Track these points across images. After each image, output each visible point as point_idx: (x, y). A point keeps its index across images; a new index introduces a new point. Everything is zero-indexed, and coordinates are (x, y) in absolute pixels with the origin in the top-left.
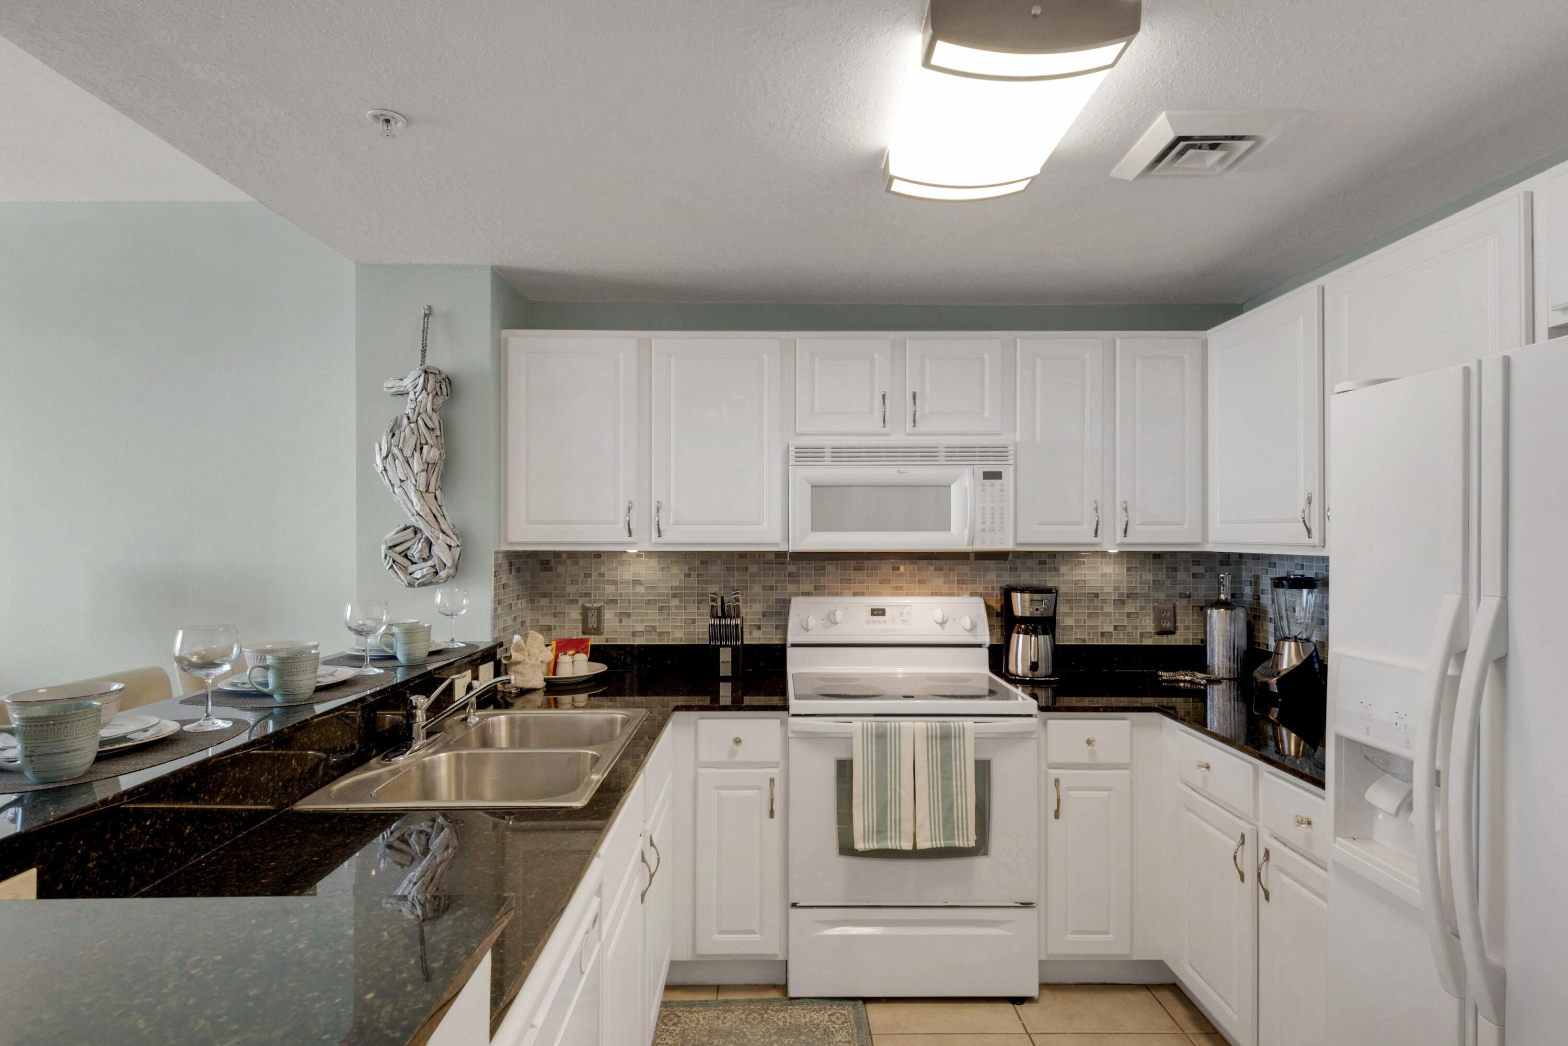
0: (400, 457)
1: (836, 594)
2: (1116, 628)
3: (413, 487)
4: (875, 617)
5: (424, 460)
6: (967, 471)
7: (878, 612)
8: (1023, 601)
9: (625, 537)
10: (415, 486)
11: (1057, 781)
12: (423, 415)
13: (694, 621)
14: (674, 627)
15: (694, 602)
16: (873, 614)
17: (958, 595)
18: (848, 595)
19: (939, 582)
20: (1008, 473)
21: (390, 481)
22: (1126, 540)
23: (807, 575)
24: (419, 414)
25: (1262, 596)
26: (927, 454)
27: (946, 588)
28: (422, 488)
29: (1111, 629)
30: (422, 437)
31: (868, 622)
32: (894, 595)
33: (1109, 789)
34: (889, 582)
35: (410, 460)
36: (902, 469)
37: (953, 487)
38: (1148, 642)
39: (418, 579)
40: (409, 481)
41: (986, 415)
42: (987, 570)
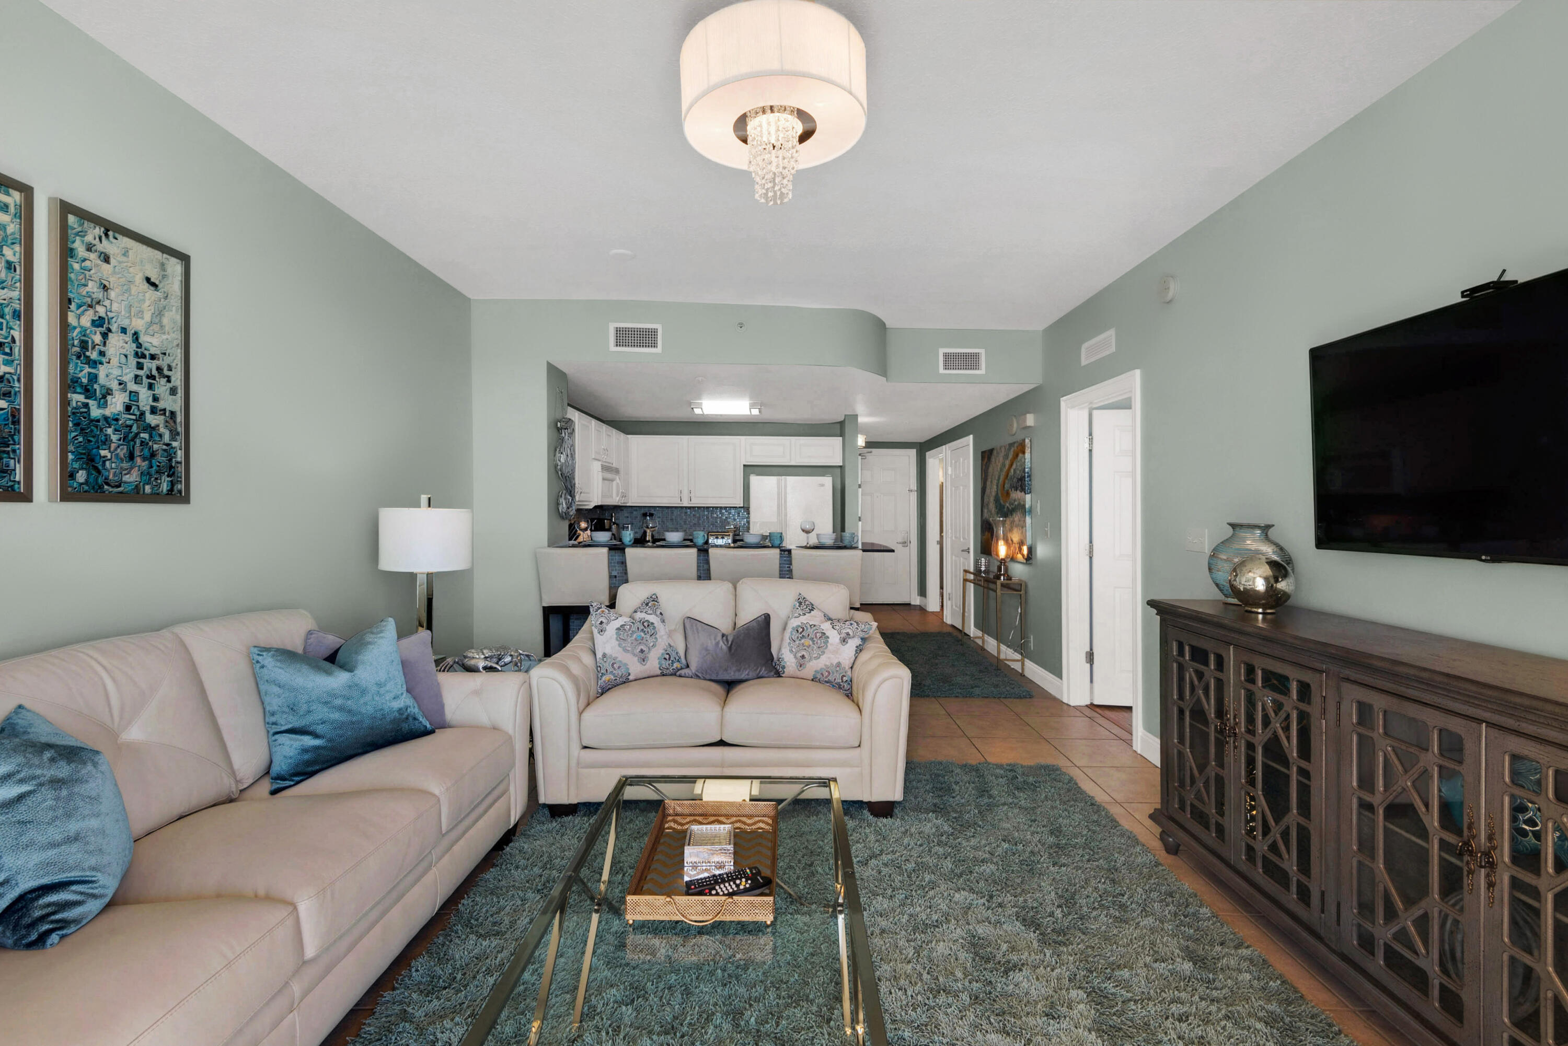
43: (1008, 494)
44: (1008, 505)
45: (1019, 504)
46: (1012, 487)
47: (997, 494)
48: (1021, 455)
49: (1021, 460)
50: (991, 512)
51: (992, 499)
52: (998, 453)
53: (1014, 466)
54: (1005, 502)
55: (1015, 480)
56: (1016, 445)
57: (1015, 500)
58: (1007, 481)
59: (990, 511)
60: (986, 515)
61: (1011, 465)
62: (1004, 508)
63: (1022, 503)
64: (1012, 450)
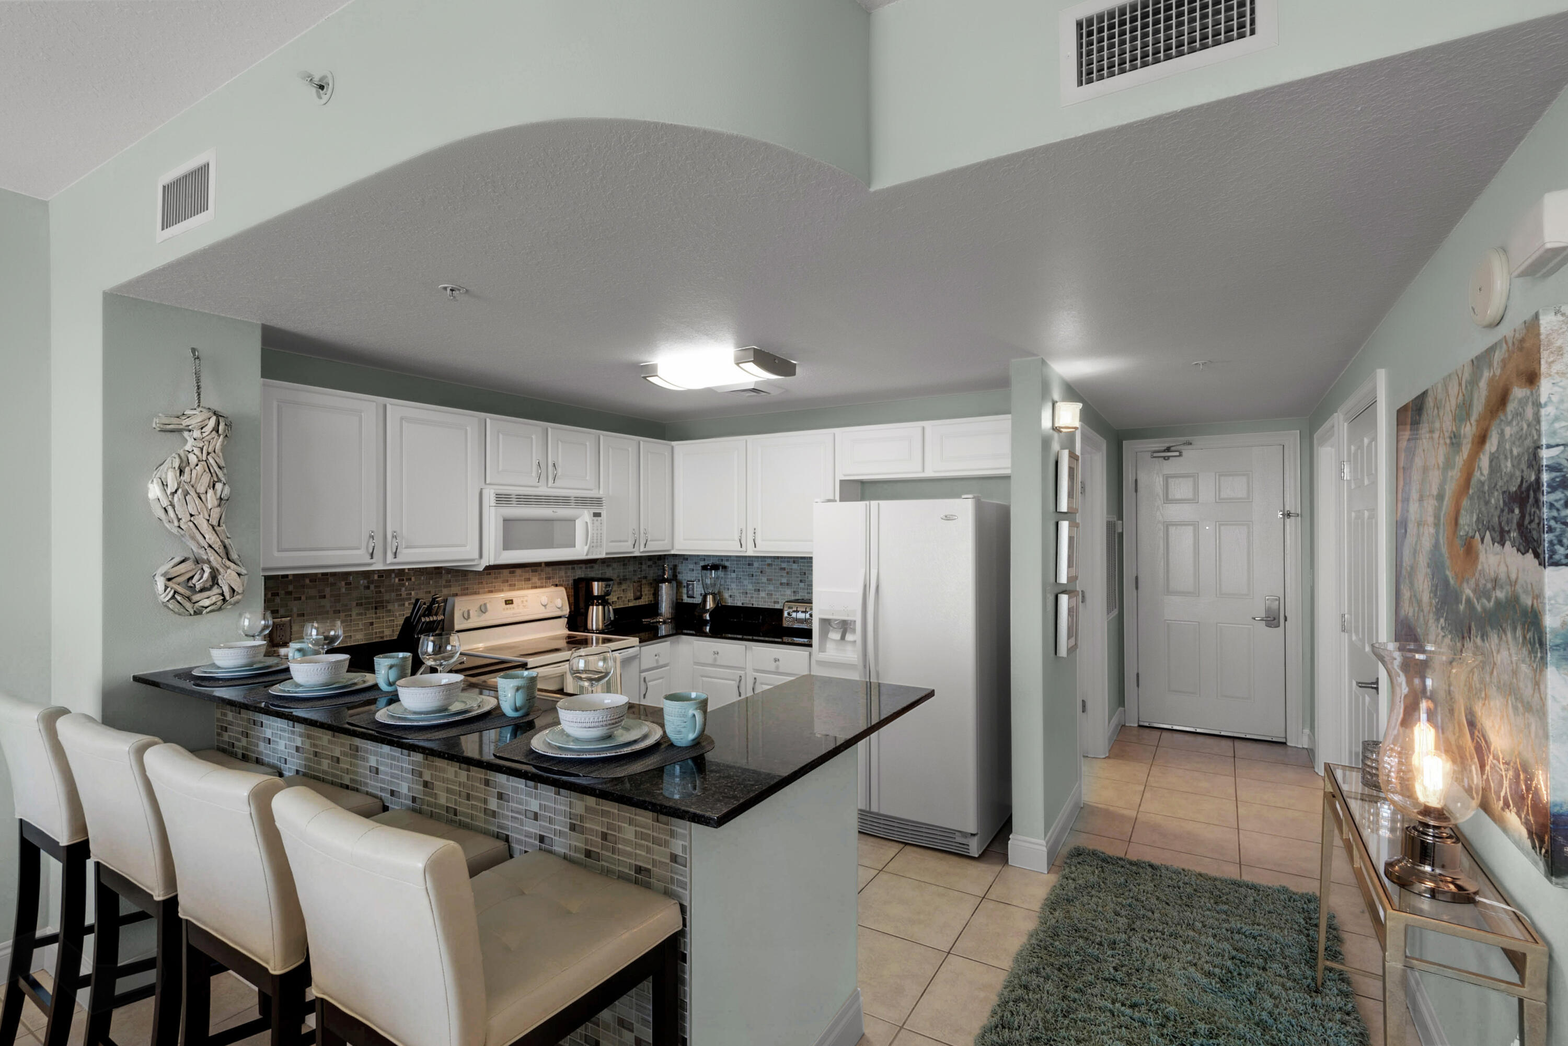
0: (192, 493)
1: (475, 593)
2: (618, 598)
3: (205, 522)
4: (508, 606)
5: (218, 496)
6: (586, 512)
7: (509, 602)
8: (598, 585)
9: (367, 559)
10: (208, 520)
11: (645, 678)
12: (213, 454)
13: (372, 624)
14: (356, 631)
15: (372, 609)
16: (506, 604)
17: (546, 587)
18: (484, 593)
19: (535, 579)
20: (604, 514)
21: (177, 515)
22: (645, 550)
23: (456, 581)
24: (208, 454)
25: (679, 575)
26: (564, 501)
27: (539, 584)
28: (215, 523)
29: (616, 599)
30: (214, 475)
31: (504, 609)
32: (510, 590)
33: (662, 678)
34: (507, 581)
35: (203, 497)
36: (555, 510)
37: (577, 521)
38: (631, 604)
39: (206, 608)
40: (201, 515)
41: (588, 478)
42: (560, 569)
43: (1470, 551)
44: (1468, 592)
45: (1514, 601)
46: (1483, 526)
47: (1436, 546)
48: (1519, 392)
49: (1518, 414)
50: (1419, 603)
51: (1423, 560)
52: (1438, 407)
53: (1492, 445)
54: (1461, 578)
55: (1496, 499)
56: (1498, 356)
57: (1495, 581)
58: (1465, 503)
59: (1416, 599)
60: (1408, 610)
61: (1482, 439)
62: (1457, 600)
63: (1527, 601)
64: (1486, 374)
